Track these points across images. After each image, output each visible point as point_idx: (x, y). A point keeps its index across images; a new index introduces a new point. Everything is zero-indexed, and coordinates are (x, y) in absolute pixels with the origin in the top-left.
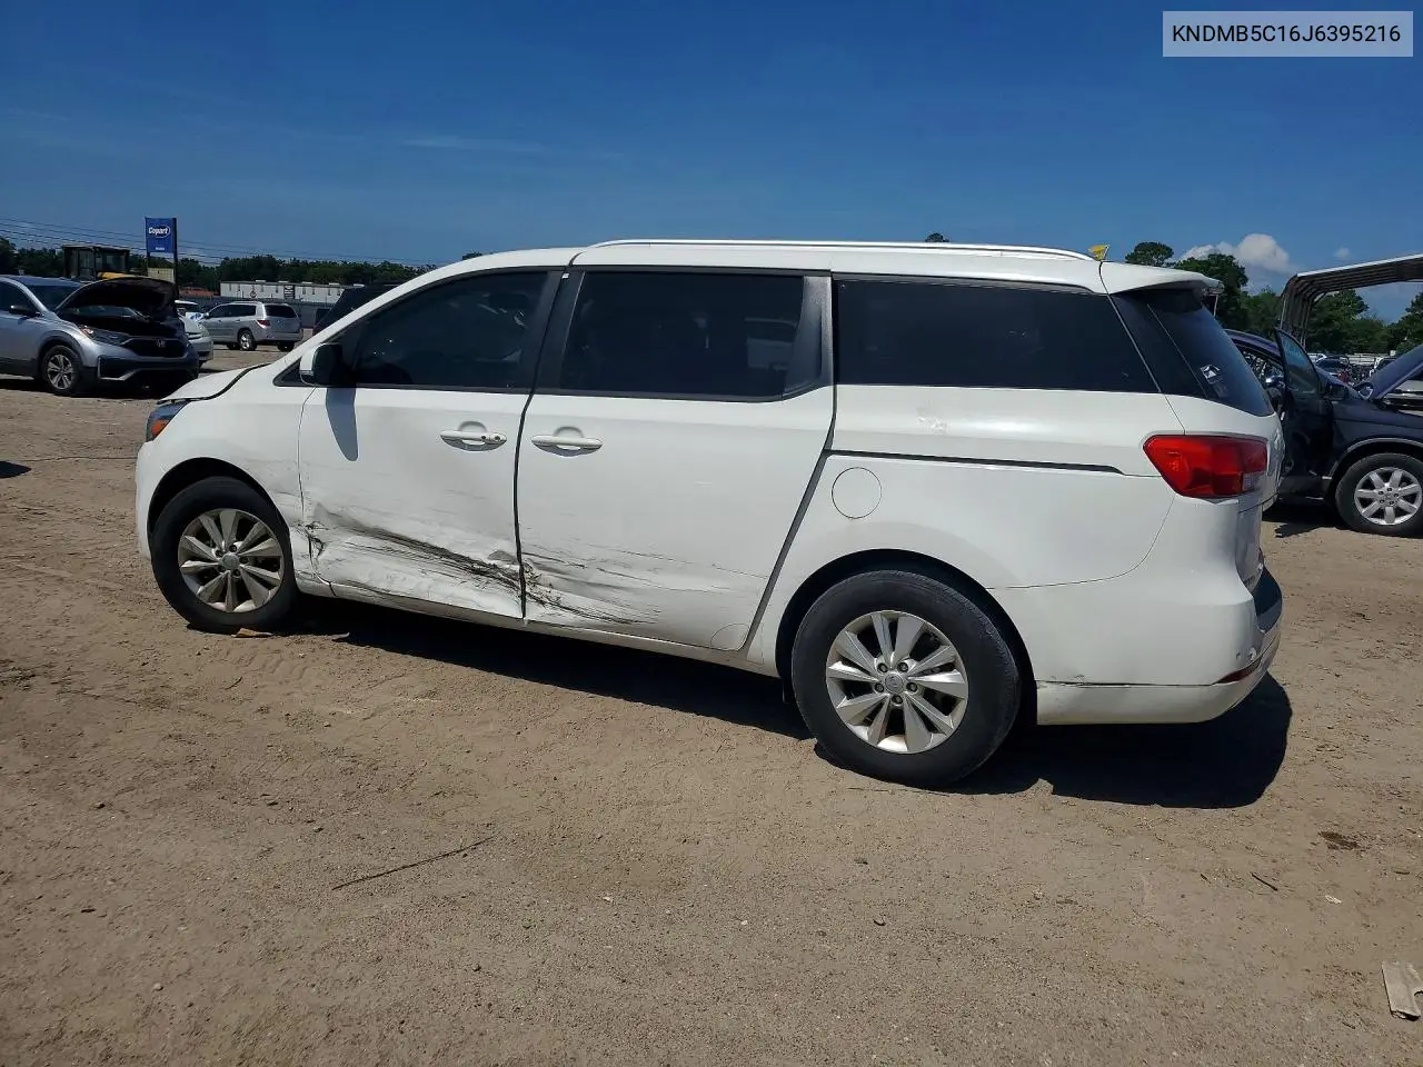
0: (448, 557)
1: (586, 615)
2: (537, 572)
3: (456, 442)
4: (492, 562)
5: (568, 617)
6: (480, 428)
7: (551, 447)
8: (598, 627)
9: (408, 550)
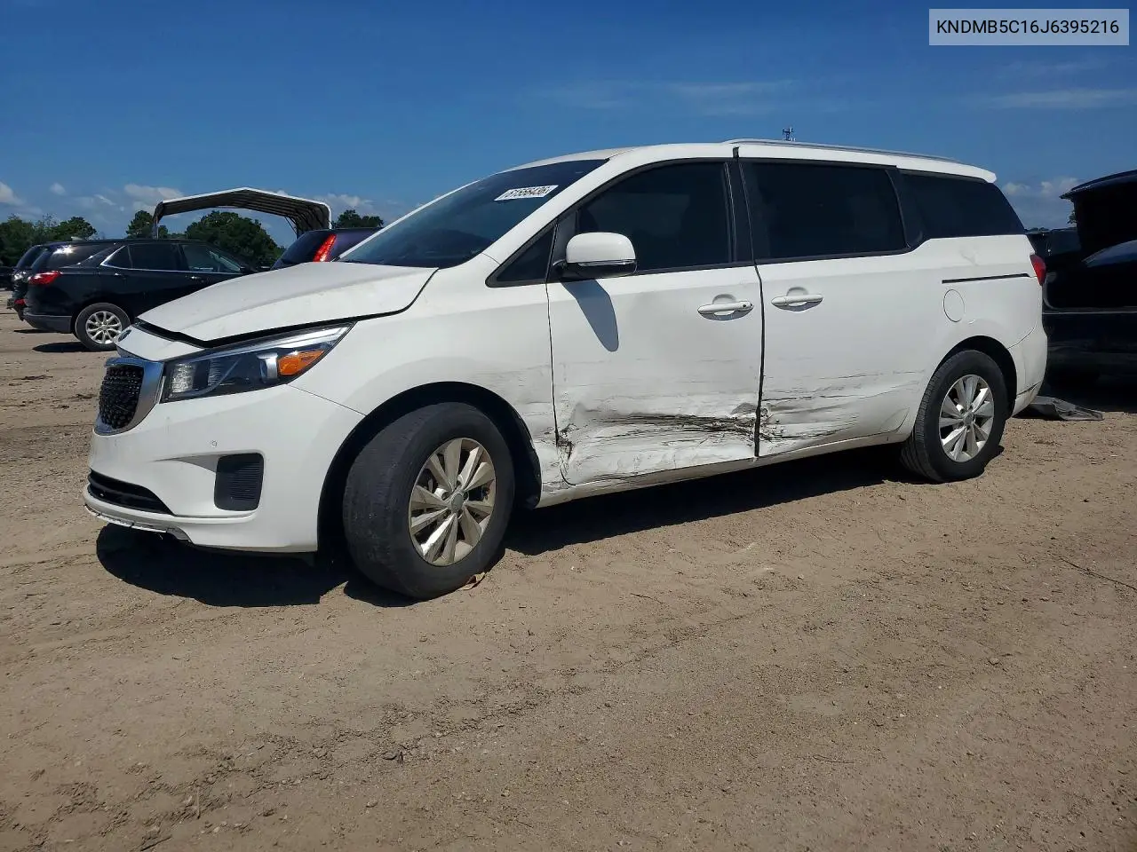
0: (690, 423)
1: (802, 438)
2: (770, 413)
3: (708, 315)
4: (734, 416)
5: (789, 444)
6: (728, 300)
7: (784, 306)
8: (809, 445)
9: (652, 427)
